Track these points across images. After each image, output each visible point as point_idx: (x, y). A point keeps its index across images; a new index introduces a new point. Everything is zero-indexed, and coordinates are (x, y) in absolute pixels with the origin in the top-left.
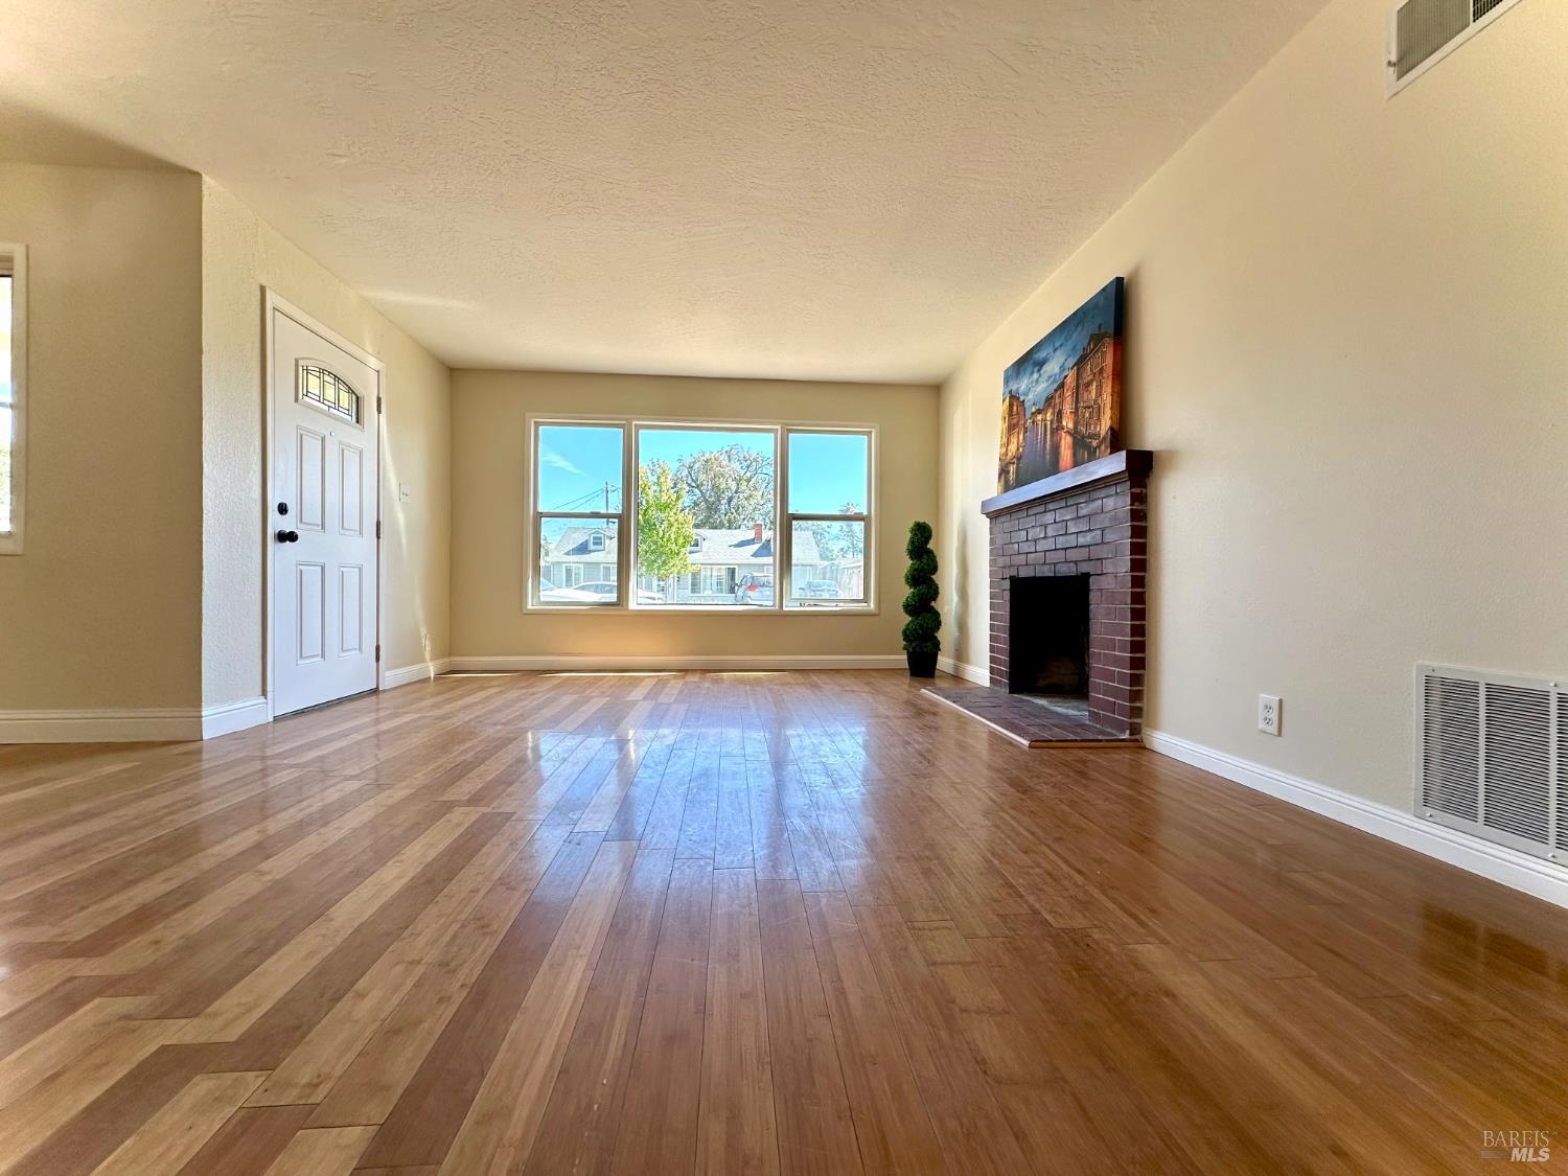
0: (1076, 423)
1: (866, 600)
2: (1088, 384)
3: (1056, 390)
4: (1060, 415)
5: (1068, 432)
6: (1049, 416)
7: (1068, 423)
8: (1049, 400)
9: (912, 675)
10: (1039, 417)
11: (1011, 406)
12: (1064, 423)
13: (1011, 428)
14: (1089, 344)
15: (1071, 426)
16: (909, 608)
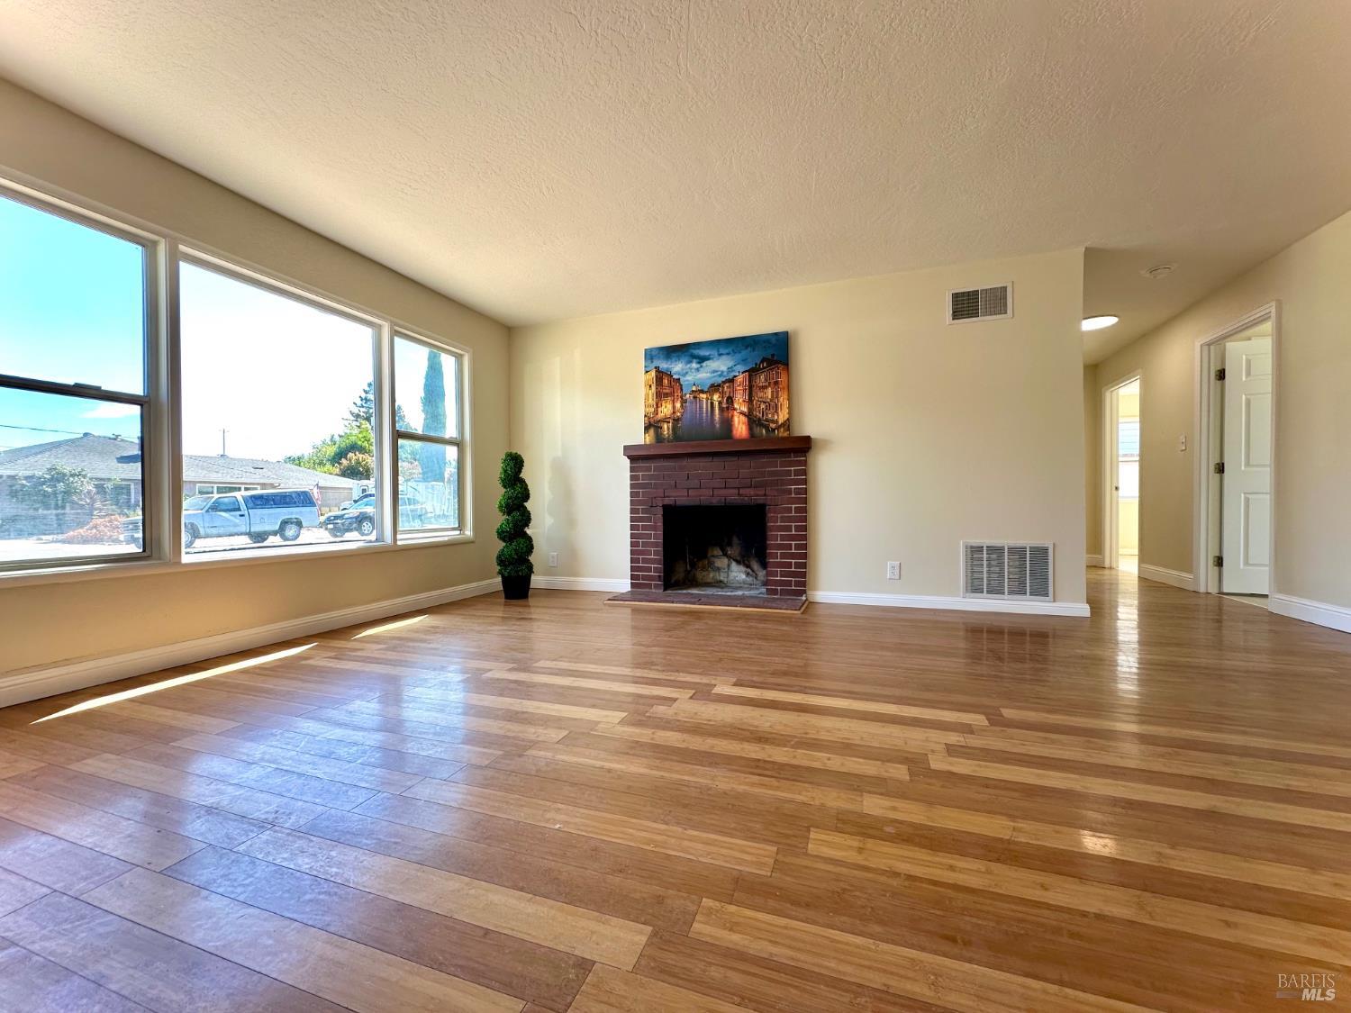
0: (750, 410)
1: (461, 527)
2: (764, 388)
3: (724, 382)
4: (730, 400)
5: (742, 413)
6: (716, 397)
7: (740, 405)
8: (714, 388)
9: (507, 597)
10: (704, 396)
11: (659, 380)
12: (736, 406)
13: (660, 396)
14: (762, 362)
15: (745, 409)
16: (502, 535)
